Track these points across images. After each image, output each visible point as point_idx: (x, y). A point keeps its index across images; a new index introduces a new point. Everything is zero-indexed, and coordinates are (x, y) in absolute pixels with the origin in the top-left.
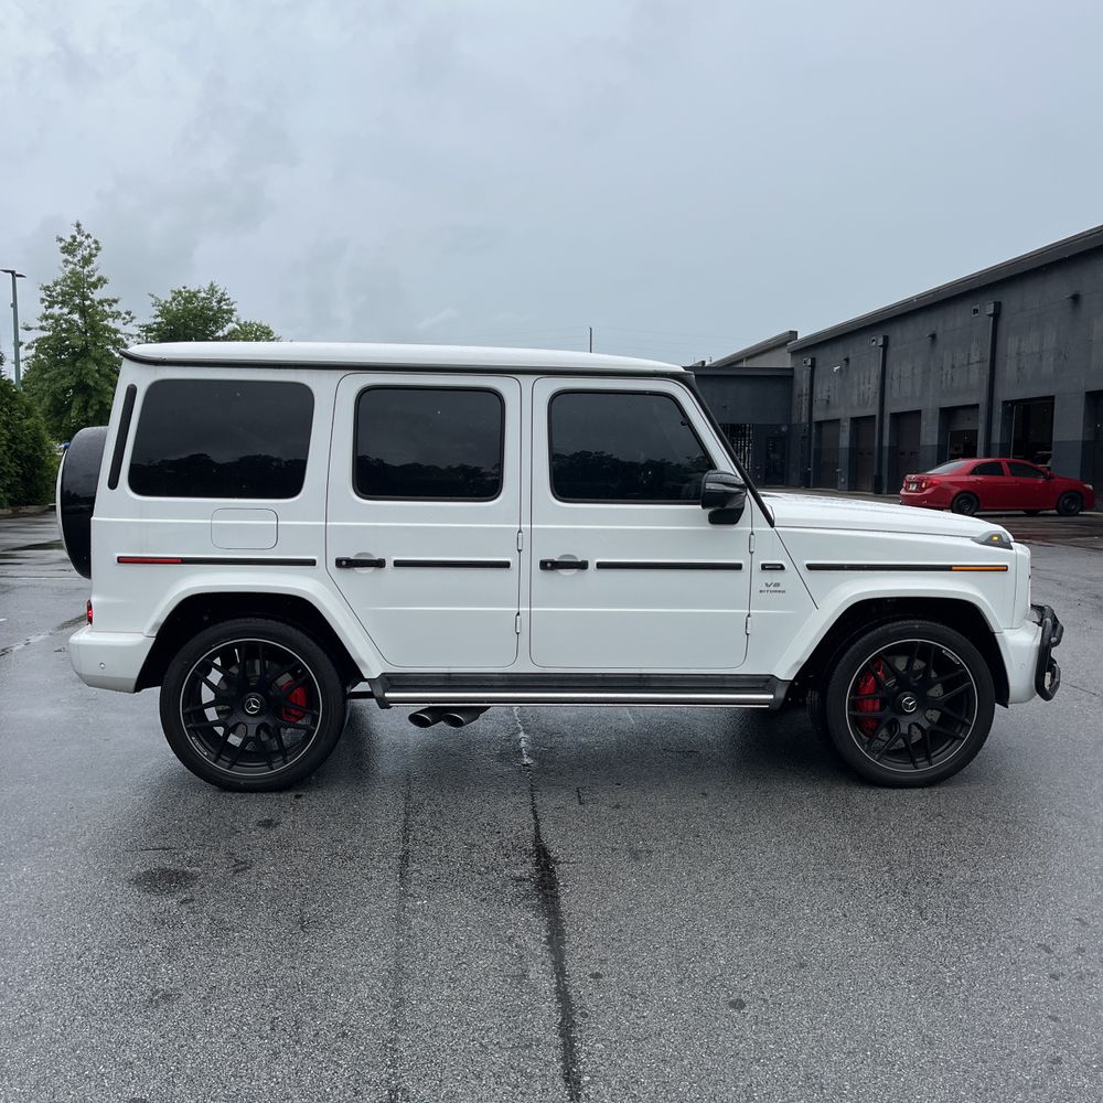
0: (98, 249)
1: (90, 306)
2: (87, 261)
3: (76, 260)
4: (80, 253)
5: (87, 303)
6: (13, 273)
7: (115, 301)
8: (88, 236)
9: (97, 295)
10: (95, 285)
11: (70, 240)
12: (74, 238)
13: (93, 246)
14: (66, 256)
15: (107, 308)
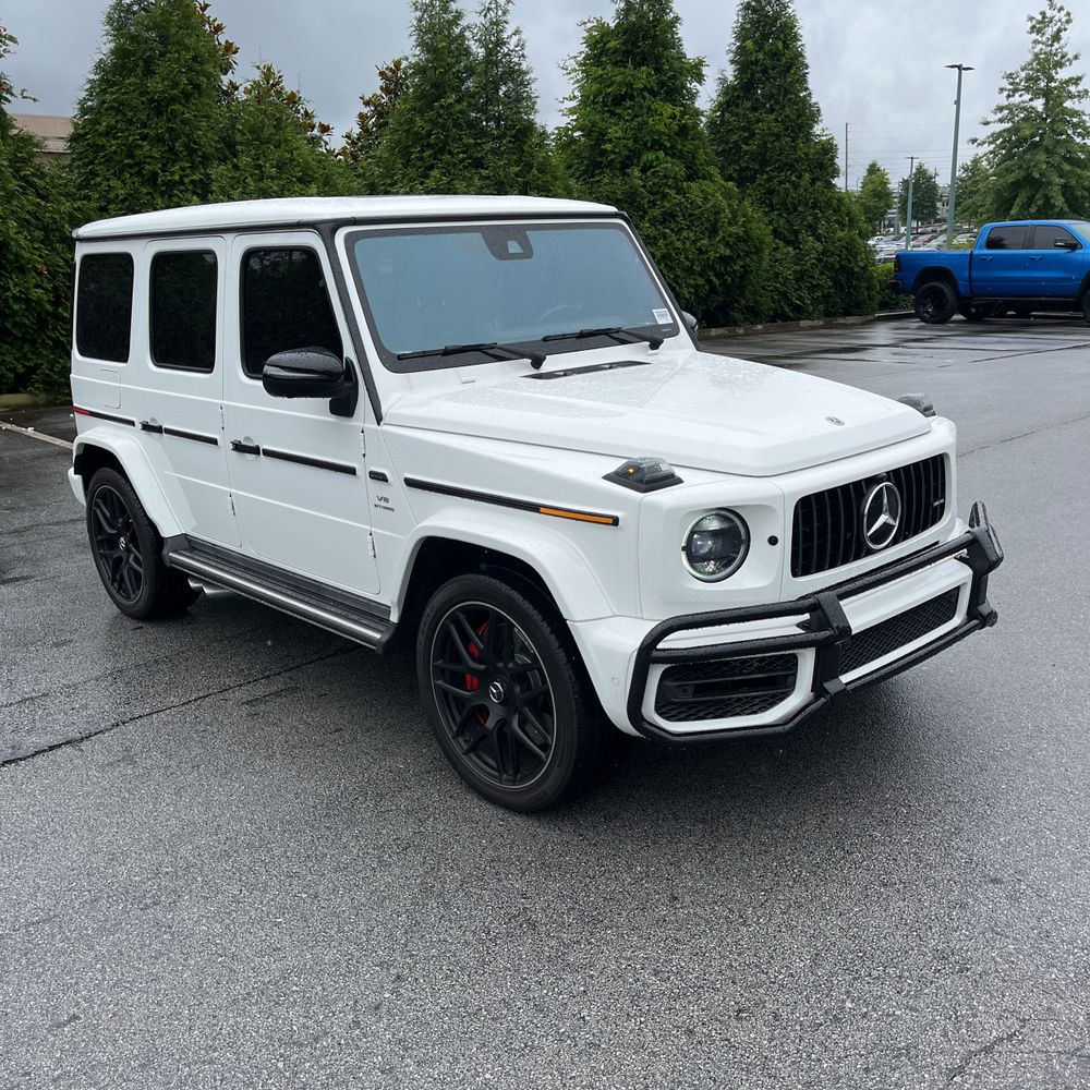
0: (1068, 22)
1: (1055, 88)
2: (1056, 37)
3: (1044, 39)
4: (1050, 31)
5: (1053, 84)
6: (959, 67)
7: (1079, 79)
8: (1061, 9)
9: (1062, 74)
10: (1059, 65)
11: (1039, 18)
12: (1043, 14)
13: (1064, 20)
14: (1034, 36)
15: (1072, 89)
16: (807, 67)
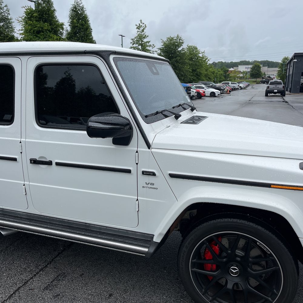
0: (146, 27)
1: (144, 44)
2: (143, 31)
3: (140, 31)
4: (141, 29)
5: (143, 43)
6: (122, 35)
7: (149, 42)
8: (143, 24)
9: (145, 40)
10: (144, 38)
11: (139, 25)
12: (139, 24)
13: (144, 26)
14: (138, 30)
15: (148, 44)
16: (92, 30)
